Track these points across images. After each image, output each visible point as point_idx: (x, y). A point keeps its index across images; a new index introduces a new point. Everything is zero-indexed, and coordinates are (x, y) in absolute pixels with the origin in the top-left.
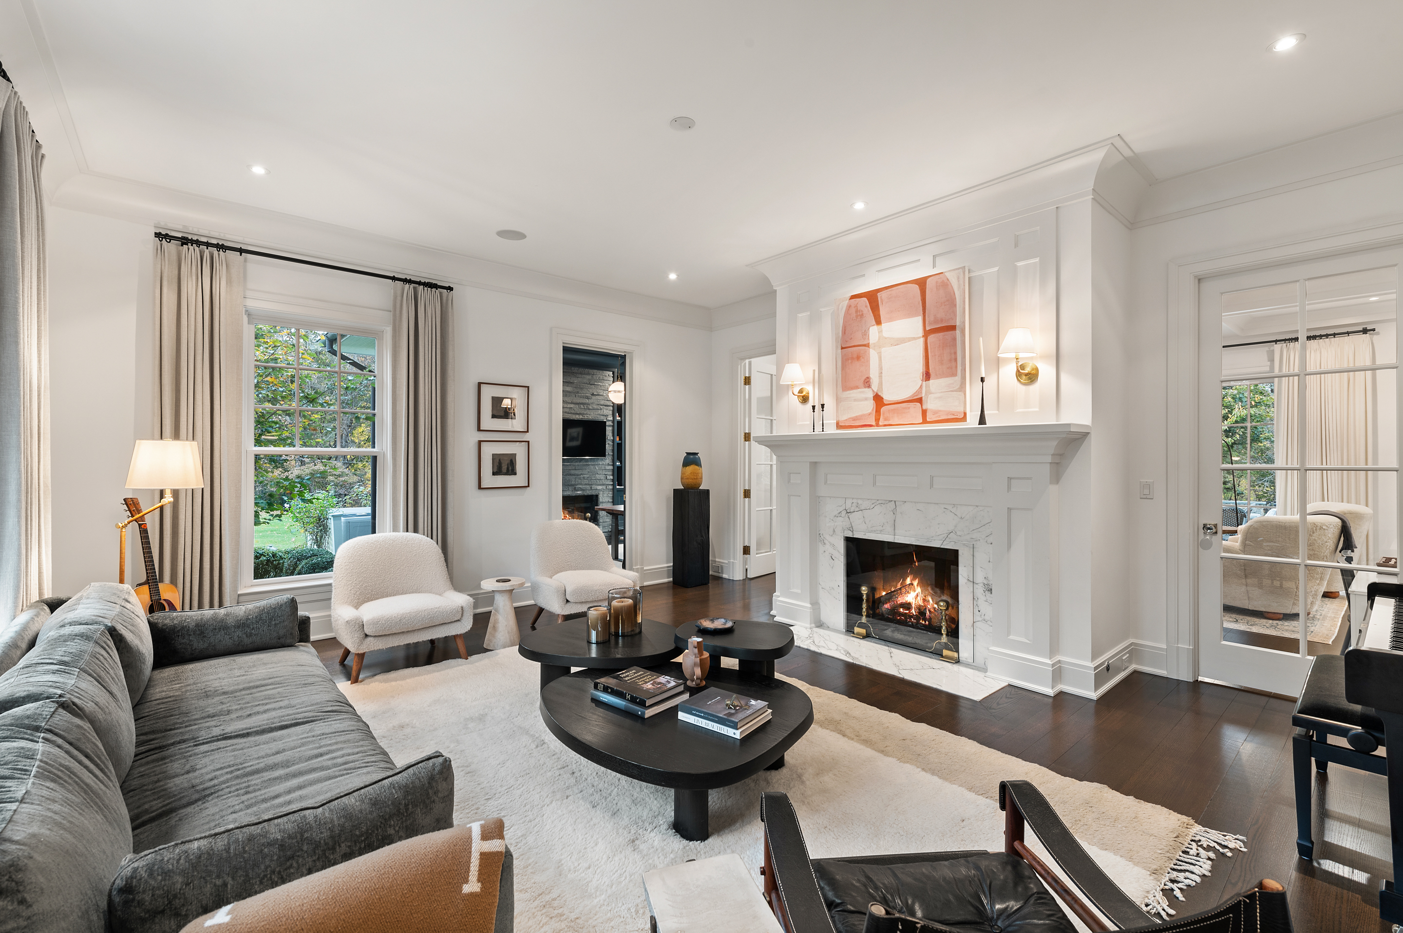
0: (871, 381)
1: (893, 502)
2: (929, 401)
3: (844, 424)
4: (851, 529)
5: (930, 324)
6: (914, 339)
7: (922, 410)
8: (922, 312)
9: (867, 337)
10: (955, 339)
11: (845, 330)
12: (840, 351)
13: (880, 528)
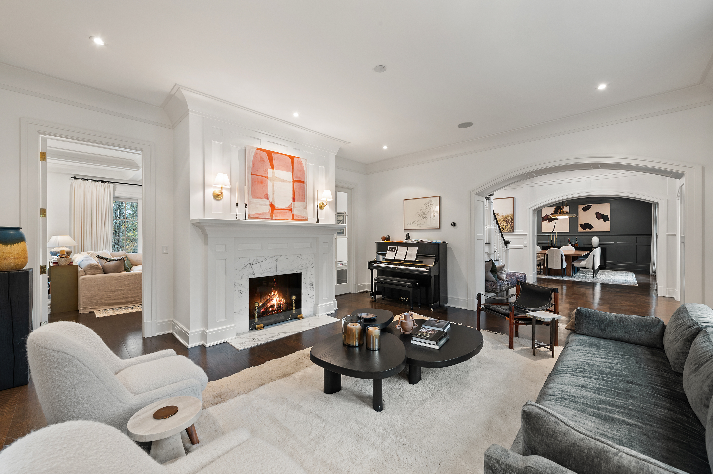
0: (269, 196)
1: (276, 256)
2: (294, 211)
3: (253, 217)
4: (253, 273)
5: (295, 177)
6: (289, 182)
7: (292, 214)
8: (292, 171)
9: (267, 173)
10: (304, 187)
11: (254, 165)
12: (250, 175)
13: (269, 270)
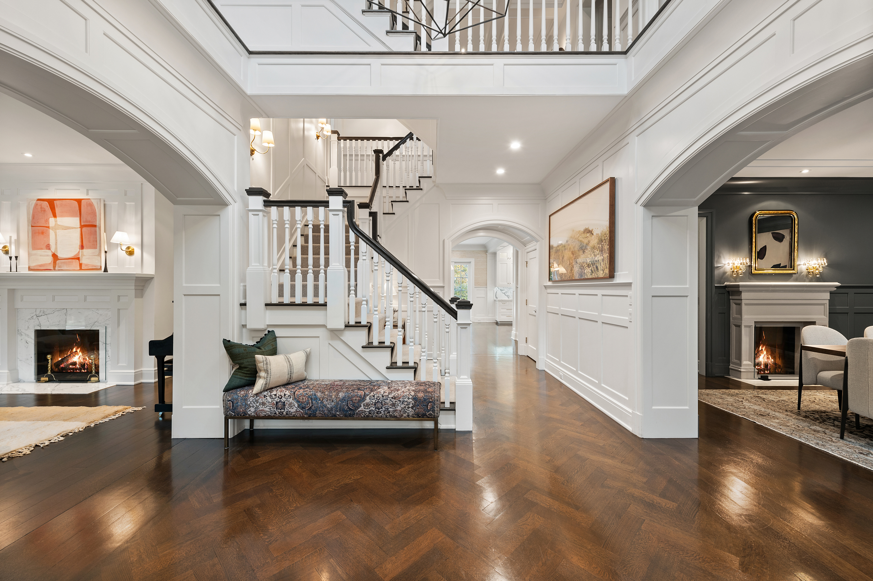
0: (51, 246)
1: (65, 309)
2: (83, 259)
3: (33, 268)
4: (40, 325)
5: (84, 222)
6: (75, 228)
7: (80, 263)
8: (79, 216)
9: (48, 223)
10: (96, 231)
11: (34, 217)
12: (30, 228)
13: (58, 323)
